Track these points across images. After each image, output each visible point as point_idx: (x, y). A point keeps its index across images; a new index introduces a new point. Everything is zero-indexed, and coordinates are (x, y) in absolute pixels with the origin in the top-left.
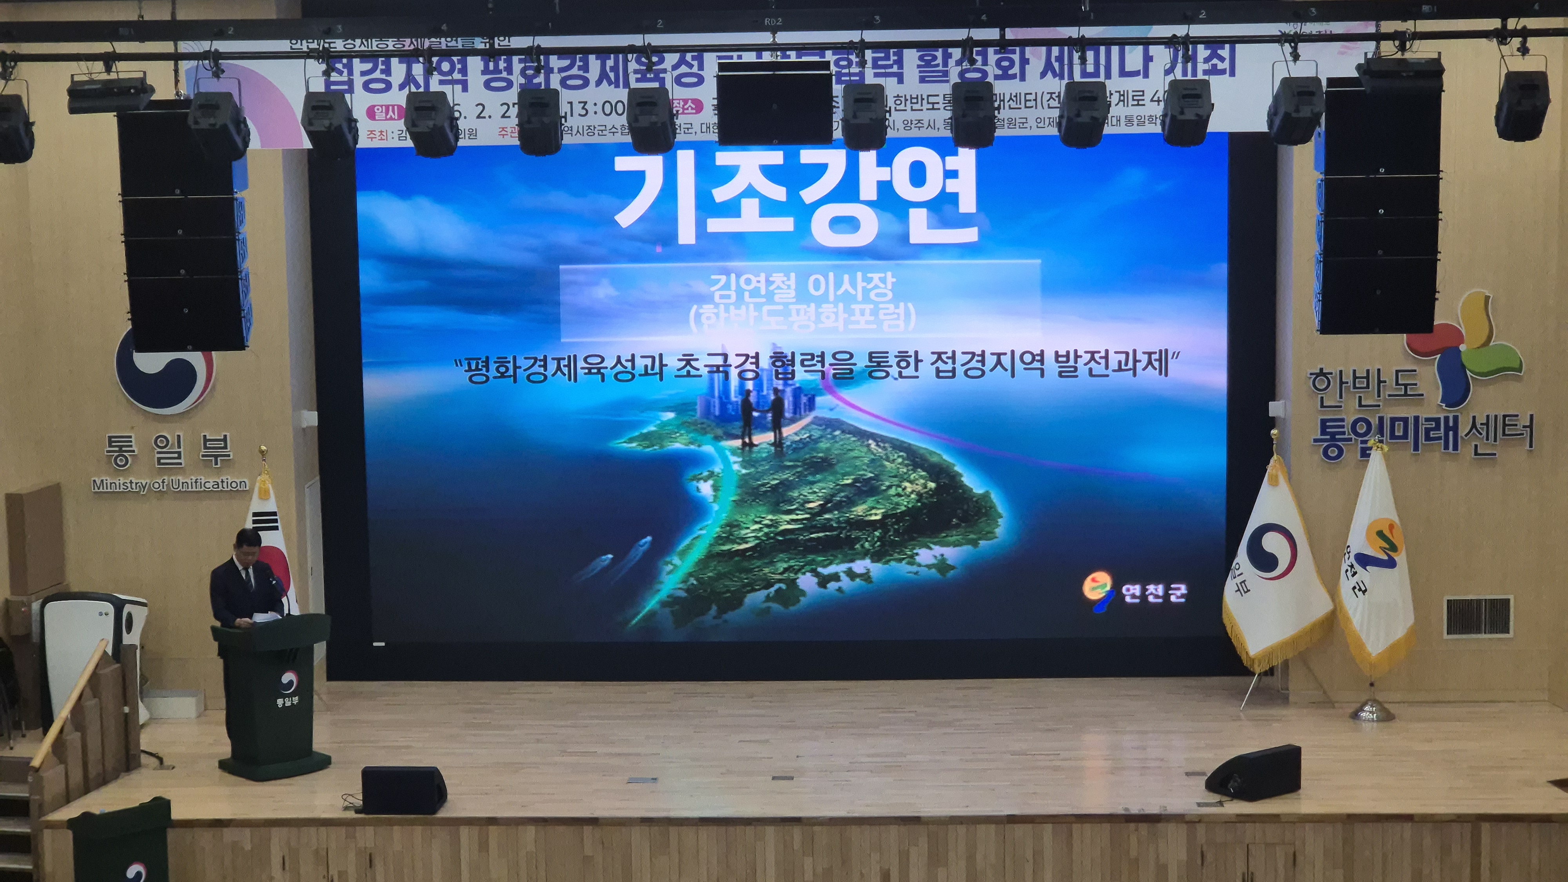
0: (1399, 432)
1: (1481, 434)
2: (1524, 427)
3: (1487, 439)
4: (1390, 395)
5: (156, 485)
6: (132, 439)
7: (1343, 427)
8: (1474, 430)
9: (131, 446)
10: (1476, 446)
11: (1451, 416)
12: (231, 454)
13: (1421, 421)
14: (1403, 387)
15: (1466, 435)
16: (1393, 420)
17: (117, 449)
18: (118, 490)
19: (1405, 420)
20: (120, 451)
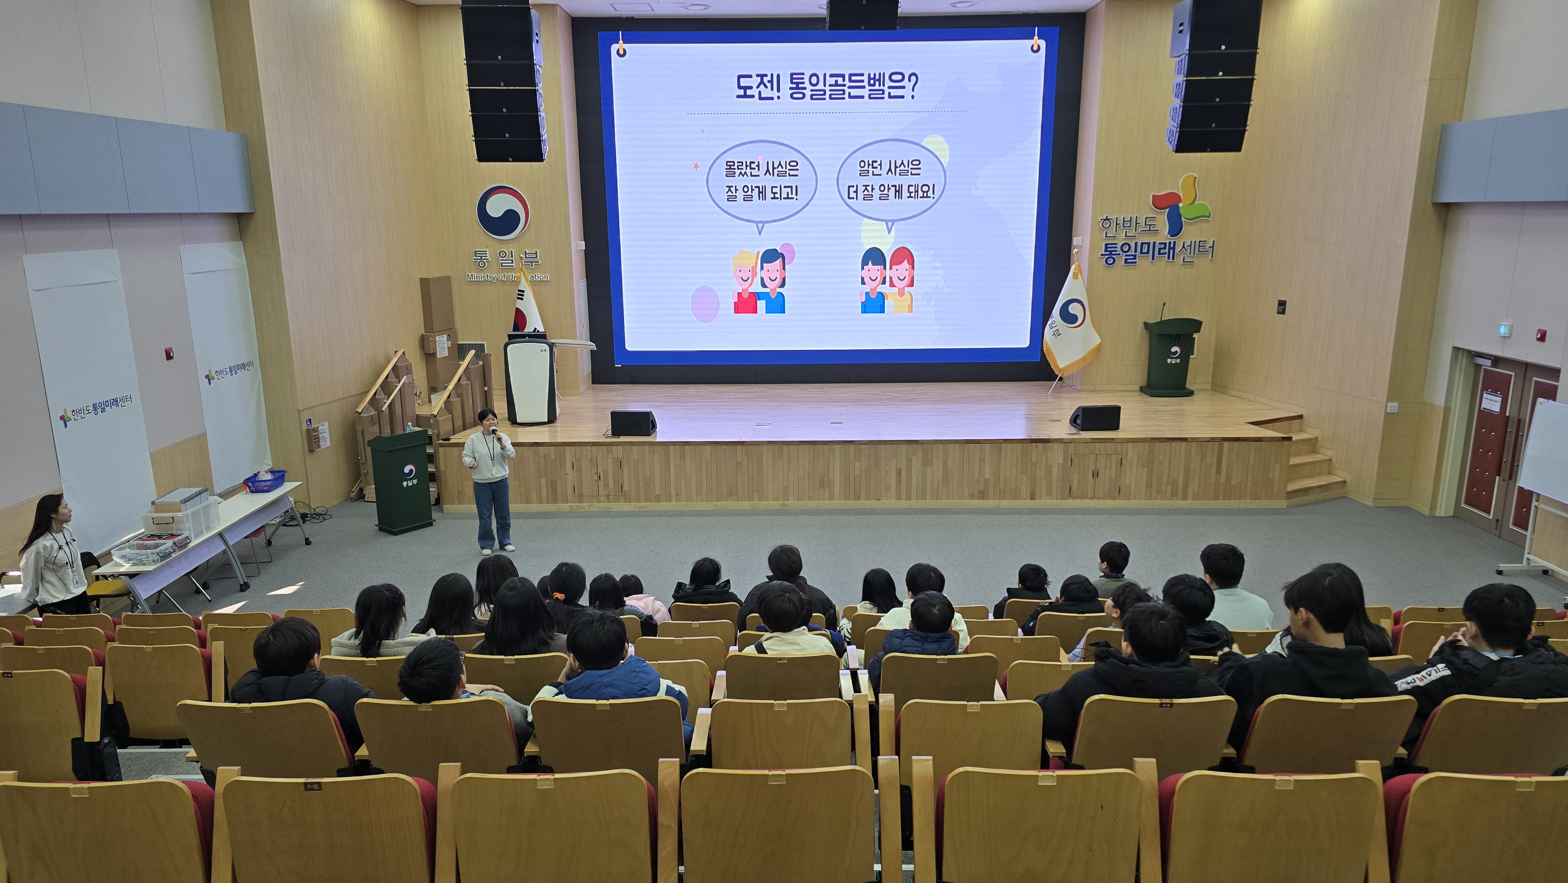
0: (1145, 250)
1: (1187, 251)
2: (1209, 247)
3: (1190, 254)
4: (1141, 231)
5: (501, 278)
6: (487, 253)
7: (1116, 247)
8: (1183, 249)
9: (487, 256)
10: (1184, 257)
11: (1172, 241)
12: (540, 261)
13: (1157, 244)
14: (1149, 226)
15: (1179, 252)
16: (1142, 244)
17: (480, 258)
18: (481, 280)
19: (1149, 244)
20: (481, 259)
